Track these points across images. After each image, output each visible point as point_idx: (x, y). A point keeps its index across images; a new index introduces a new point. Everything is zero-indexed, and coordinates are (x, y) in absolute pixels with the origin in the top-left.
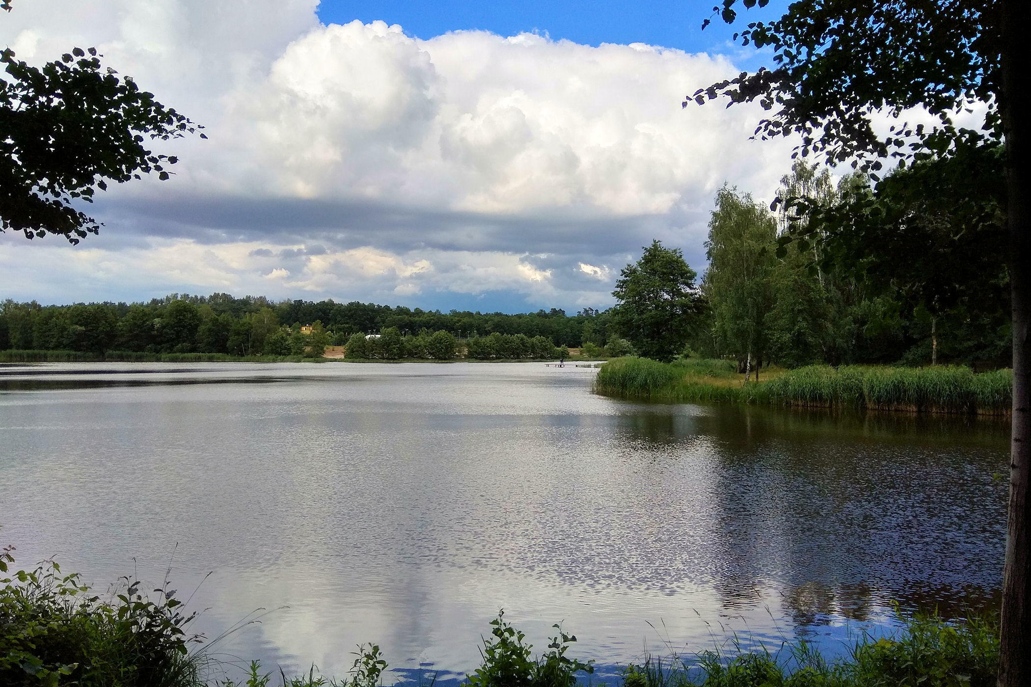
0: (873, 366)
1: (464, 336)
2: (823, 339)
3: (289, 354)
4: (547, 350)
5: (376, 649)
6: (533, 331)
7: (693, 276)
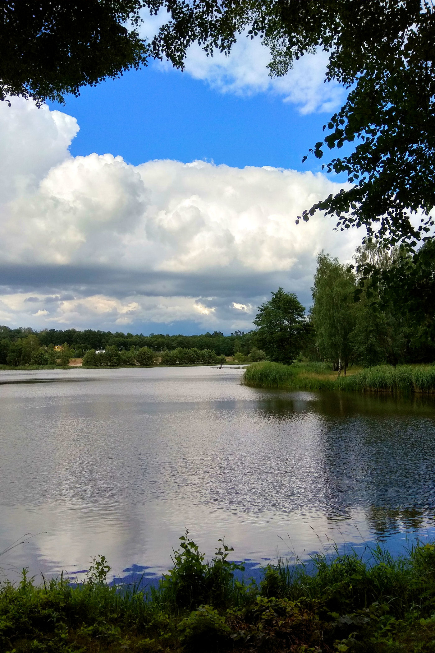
0: (418, 365)
1: (159, 350)
2: (386, 348)
3: (47, 364)
4: (211, 358)
5: (103, 558)
6: (202, 346)
7: (303, 310)
